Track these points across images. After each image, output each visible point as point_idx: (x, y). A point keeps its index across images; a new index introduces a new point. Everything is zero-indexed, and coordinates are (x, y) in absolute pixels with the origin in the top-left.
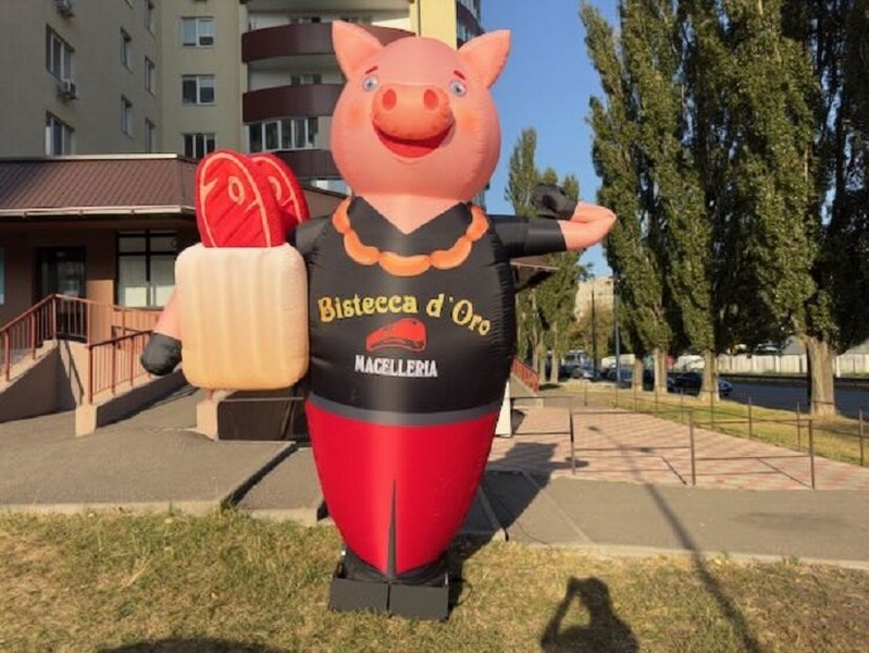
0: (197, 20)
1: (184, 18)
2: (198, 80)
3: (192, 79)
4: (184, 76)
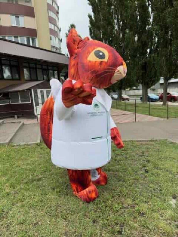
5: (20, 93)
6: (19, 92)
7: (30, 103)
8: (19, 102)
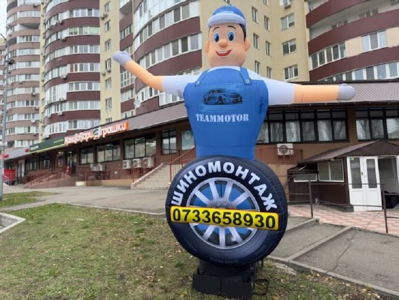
0: (287, 18)
1: (282, 19)
3: (287, 43)
4: (283, 43)
5: (331, 164)
6: (329, 163)
7: (343, 181)
8: (328, 179)
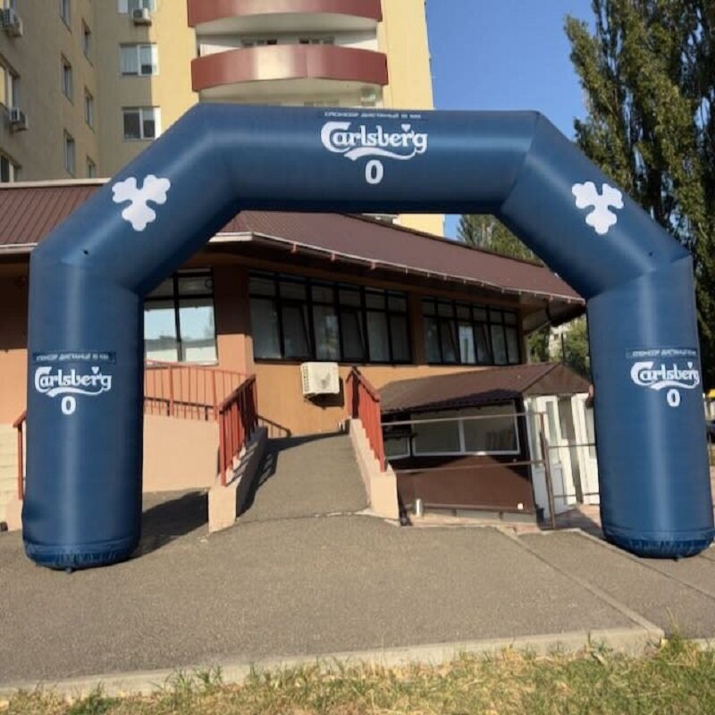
0: (138, 47)
1: (123, 45)
2: (141, 112)
3: (135, 111)
4: (125, 108)
7: (517, 451)
8: (459, 450)
